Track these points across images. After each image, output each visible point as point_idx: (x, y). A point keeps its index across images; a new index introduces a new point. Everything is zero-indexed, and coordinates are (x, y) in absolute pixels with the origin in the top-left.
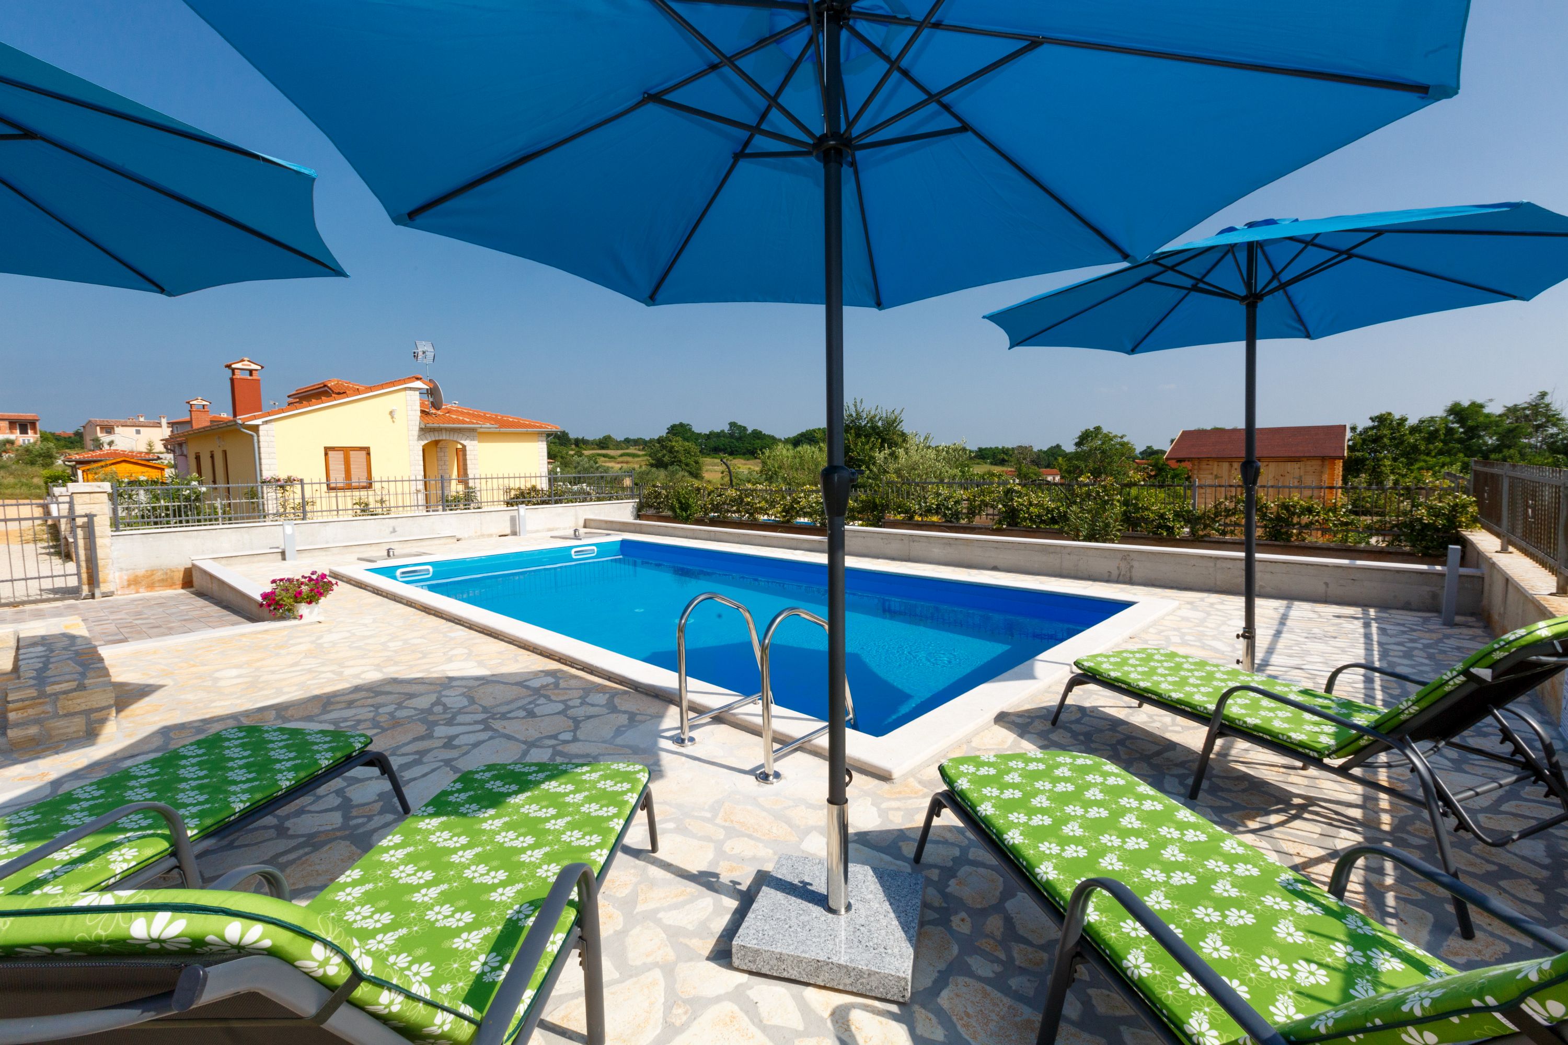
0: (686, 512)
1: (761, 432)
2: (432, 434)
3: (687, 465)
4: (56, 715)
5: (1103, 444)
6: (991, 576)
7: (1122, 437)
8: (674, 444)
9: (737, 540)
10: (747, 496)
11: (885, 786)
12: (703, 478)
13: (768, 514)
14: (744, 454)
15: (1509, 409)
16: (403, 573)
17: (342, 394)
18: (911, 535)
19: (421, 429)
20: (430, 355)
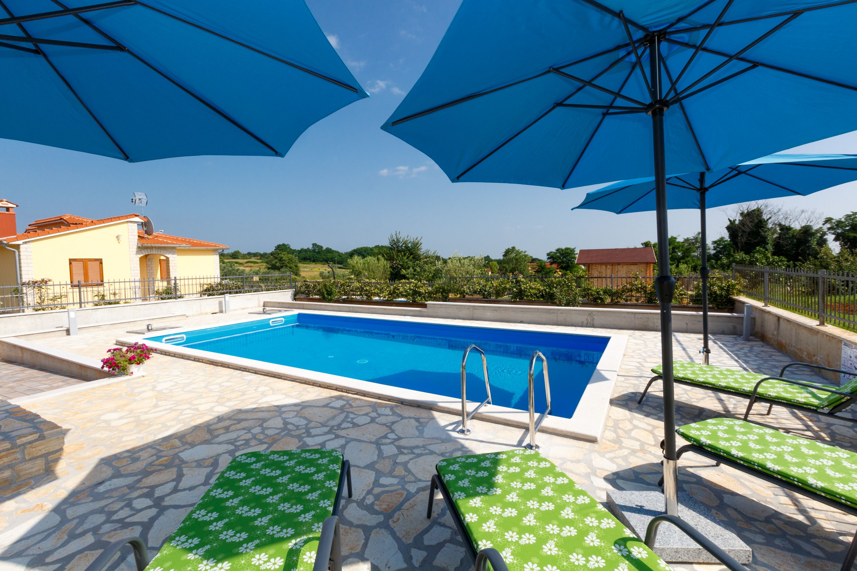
0: (331, 296)
1: (331, 249)
2: (146, 250)
3: (290, 268)
4: (24, 460)
5: (516, 255)
6: (524, 326)
7: (525, 252)
8: (283, 256)
9: (367, 311)
10: (365, 286)
11: (595, 445)
12: (300, 275)
13: (379, 296)
14: (321, 261)
15: (685, 240)
16: (166, 340)
17: (78, 224)
18: (474, 306)
19: (139, 248)
20: (144, 201)
